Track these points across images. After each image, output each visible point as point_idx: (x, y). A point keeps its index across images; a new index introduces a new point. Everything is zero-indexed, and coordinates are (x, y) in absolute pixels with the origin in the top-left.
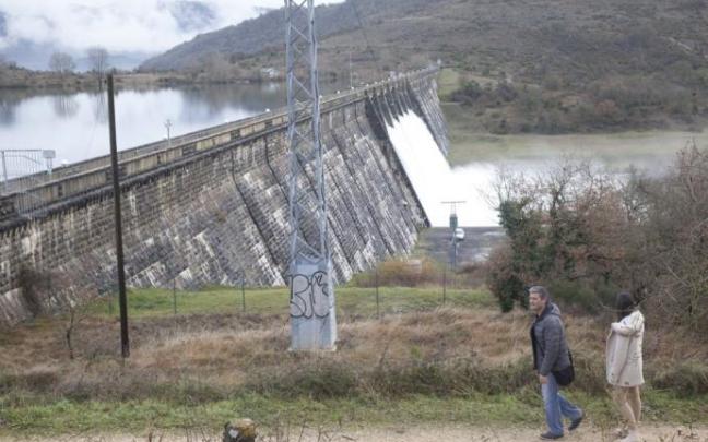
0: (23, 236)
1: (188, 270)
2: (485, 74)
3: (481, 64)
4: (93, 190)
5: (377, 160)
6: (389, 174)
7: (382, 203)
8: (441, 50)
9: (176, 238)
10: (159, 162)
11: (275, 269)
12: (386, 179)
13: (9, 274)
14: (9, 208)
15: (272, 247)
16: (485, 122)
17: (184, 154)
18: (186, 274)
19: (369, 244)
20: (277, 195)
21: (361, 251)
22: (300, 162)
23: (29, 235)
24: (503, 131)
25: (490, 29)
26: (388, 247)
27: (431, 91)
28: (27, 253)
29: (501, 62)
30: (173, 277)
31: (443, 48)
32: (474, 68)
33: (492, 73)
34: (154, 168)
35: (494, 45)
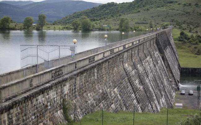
0: (64, 86)
1: (113, 104)
2: (190, 31)
3: (188, 28)
4: (85, 66)
5: (161, 62)
6: (165, 68)
7: (165, 80)
8: (172, 22)
9: (108, 90)
10: (104, 56)
11: (139, 105)
12: (165, 70)
13: (59, 103)
14: (61, 72)
15: (137, 96)
16: (191, 50)
17: (111, 54)
18: (113, 106)
19: (163, 97)
20: (136, 73)
21: (161, 99)
22: (141, 60)
23: (66, 85)
24: (199, 54)
25: (190, 15)
26: (168, 98)
27: (171, 37)
28: (65, 93)
29: (195, 27)
30: (109, 108)
31: (173, 21)
32: (186, 29)
33: (192, 31)
34: (103, 59)
35: (192, 21)
